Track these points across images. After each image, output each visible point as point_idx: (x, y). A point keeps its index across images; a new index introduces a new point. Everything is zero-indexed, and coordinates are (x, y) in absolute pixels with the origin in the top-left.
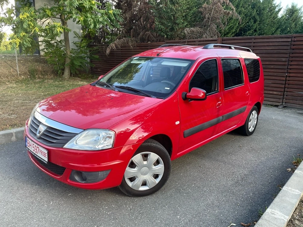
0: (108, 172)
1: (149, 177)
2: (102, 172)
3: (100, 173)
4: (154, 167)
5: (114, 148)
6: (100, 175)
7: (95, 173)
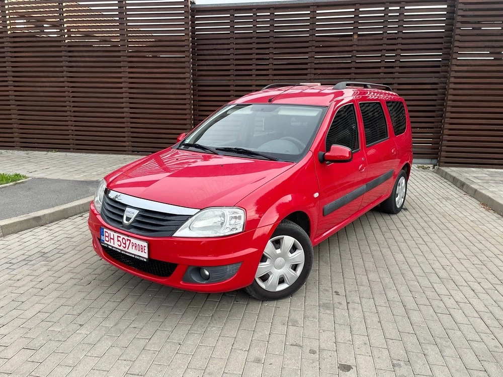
0: (239, 265)
1: (286, 271)
2: (231, 266)
3: (228, 267)
4: (290, 255)
5: (245, 231)
6: (228, 270)
7: (222, 268)
